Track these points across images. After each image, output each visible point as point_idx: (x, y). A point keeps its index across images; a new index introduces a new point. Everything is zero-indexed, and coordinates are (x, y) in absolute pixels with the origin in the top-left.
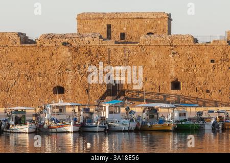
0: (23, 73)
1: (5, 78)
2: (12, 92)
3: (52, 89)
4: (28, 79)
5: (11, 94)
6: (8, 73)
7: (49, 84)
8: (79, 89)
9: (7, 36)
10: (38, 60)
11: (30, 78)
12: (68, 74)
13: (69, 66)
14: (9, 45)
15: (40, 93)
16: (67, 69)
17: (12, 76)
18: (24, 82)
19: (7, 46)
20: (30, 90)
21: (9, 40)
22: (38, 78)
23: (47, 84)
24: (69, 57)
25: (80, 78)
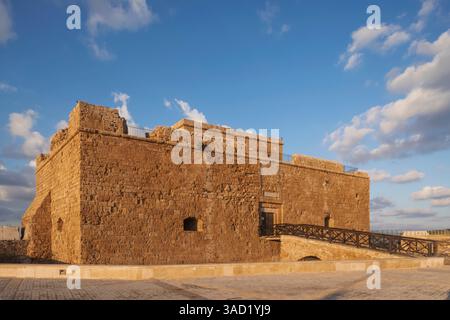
0: (128, 189)
1: (92, 198)
2: (107, 225)
3: (181, 223)
4: (139, 202)
5: (105, 230)
6: (99, 188)
7: (177, 212)
8: (223, 224)
9: (97, 112)
10: (157, 167)
11: (143, 200)
12: (207, 197)
13: (208, 185)
14: (101, 131)
15: (162, 229)
16: (205, 190)
17: (107, 192)
18: (133, 207)
19: (97, 132)
20: (143, 223)
21: (100, 121)
22: (158, 201)
23: (172, 213)
24: (208, 170)
25: (224, 206)
